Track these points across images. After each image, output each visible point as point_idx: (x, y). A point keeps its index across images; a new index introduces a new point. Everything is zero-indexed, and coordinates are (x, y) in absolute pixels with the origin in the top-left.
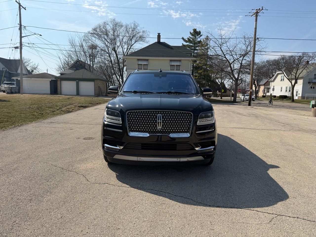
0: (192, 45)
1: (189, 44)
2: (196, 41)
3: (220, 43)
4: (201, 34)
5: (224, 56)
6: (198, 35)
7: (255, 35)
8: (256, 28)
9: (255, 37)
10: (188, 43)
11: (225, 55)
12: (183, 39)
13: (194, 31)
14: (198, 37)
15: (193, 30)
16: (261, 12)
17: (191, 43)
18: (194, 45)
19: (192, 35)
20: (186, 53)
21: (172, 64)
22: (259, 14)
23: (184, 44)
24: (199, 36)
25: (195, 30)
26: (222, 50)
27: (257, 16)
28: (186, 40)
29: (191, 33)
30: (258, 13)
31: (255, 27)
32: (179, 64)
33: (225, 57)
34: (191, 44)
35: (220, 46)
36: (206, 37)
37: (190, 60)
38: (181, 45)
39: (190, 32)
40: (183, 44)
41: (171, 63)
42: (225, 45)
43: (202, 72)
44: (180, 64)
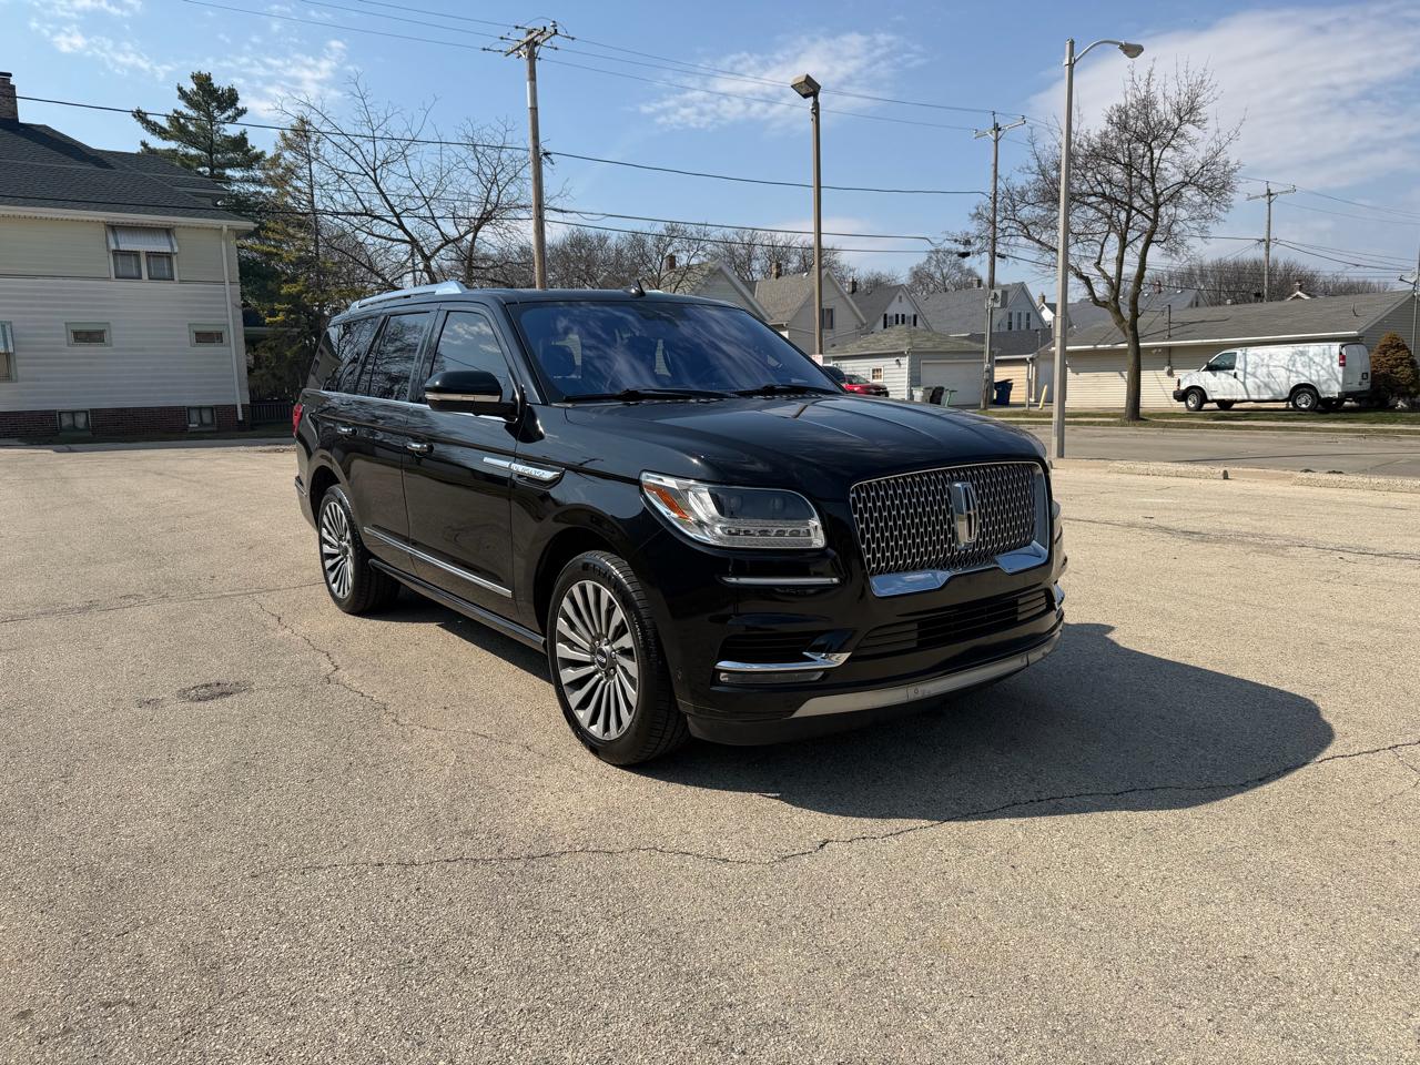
0: (198, 157)
1: (182, 150)
2: (217, 138)
3: (370, 158)
4: (240, 105)
5: (396, 222)
6: (223, 110)
7: (536, 137)
8: (534, 109)
9: (536, 147)
10: (172, 145)
11: (397, 216)
12: (140, 116)
13: (200, 86)
14: (226, 115)
15: (193, 77)
16: (547, 43)
17: (194, 144)
18: (211, 155)
19: (192, 103)
20: (196, 195)
21: (123, 247)
22: (541, 51)
23: (151, 146)
24: (230, 112)
25: (203, 81)
26: (381, 192)
27: (532, 57)
28: (161, 127)
29: (183, 94)
30: (536, 44)
31: (529, 106)
32: (167, 249)
33: (401, 226)
34: (193, 151)
35: (372, 174)
36: (295, 123)
37: (225, 228)
38: (136, 149)
39: (180, 89)
40: (144, 144)
41: (117, 243)
42: (399, 168)
43: (301, 292)
44: (172, 246)
